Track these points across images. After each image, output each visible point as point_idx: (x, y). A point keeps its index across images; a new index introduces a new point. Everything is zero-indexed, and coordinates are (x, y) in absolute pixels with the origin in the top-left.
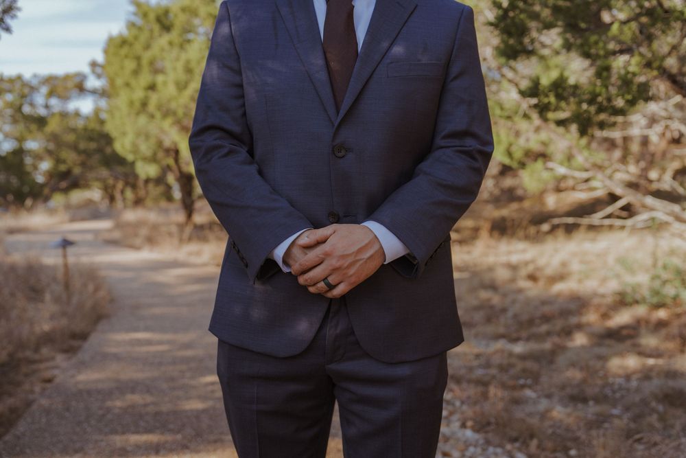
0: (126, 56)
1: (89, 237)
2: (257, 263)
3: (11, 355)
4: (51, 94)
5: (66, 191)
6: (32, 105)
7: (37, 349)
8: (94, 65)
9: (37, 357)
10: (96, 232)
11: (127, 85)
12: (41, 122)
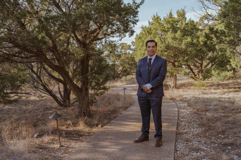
0: (140, 42)
1: (131, 88)
2: (141, 89)
3: (115, 109)
4: (122, 48)
5: (126, 76)
6: (117, 51)
7: (119, 109)
8: (133, 42)
9: (119, 110)
10: (133, 87)
11: (140, 49)
12: (119, 56)
